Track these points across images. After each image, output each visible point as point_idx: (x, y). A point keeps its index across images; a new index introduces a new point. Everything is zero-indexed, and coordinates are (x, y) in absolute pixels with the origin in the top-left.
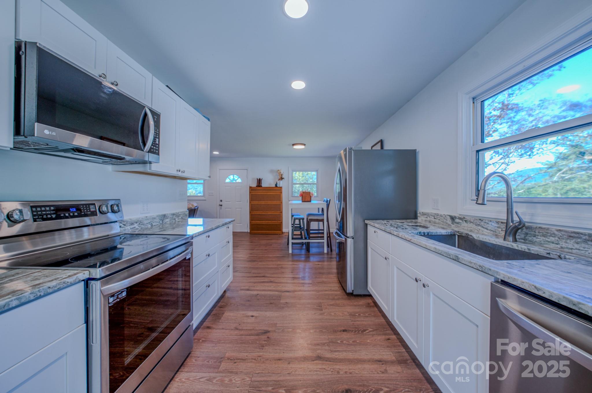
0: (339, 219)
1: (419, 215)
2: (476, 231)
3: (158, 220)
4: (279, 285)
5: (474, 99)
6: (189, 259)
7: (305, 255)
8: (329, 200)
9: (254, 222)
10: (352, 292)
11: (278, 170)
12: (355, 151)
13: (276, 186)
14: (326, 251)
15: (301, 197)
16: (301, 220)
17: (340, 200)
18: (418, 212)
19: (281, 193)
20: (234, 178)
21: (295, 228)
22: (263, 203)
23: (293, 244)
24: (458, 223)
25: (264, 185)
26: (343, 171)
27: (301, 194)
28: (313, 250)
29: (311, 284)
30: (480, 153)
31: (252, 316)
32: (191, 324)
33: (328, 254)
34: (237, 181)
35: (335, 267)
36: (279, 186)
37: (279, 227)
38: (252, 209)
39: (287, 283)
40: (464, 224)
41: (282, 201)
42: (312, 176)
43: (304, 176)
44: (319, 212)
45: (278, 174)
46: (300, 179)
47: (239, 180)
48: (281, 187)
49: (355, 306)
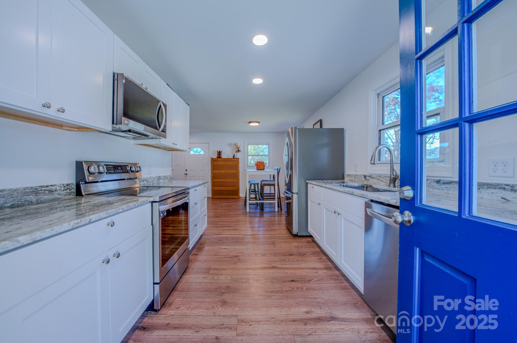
0: (287, 181)
1: (345, 176)
2: (378, 184)
3: (156, 180)
4: (242, 231)
5: (378, 94)
6: (188, 202)
7: (260, 213)
8: (279, 168)
9: (215, 188)
10: (296, 234)
11: (236, 144)
12: (299, 129)
13: (234, 157)
14: (276, 210)
15: (256, 166)
16: (256, 185)
17: (287, 169)
18: (345, 174)
19: (238, 163)
20: (197, 151)
21: (251, 192)
22: (223, 171)
23: (250, 204)
24: (368, 180)
25: (224, 156)
26: (290, 145)
27: (256, 163)
28: (266, 210)
29: (266, 230)
30: (381, 131)
31: (225, 249)
32: (188, 247)
33: (278, 212)
34: (200, 153)
35: (284, 220)
36: (236, 158)
37: (236, 192)
38: (214, 177)
39: (247, 230)
40: (371, 180)
41: (239, 170)
42: (264, 149)
43: (255, 150)
44: (270, 179)
45: (235, 147)
46: (252, 152)
47: (202, 153)
48: (238, 158)
49: (299, 242)
